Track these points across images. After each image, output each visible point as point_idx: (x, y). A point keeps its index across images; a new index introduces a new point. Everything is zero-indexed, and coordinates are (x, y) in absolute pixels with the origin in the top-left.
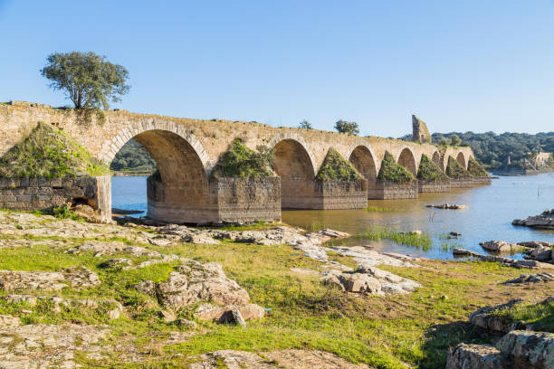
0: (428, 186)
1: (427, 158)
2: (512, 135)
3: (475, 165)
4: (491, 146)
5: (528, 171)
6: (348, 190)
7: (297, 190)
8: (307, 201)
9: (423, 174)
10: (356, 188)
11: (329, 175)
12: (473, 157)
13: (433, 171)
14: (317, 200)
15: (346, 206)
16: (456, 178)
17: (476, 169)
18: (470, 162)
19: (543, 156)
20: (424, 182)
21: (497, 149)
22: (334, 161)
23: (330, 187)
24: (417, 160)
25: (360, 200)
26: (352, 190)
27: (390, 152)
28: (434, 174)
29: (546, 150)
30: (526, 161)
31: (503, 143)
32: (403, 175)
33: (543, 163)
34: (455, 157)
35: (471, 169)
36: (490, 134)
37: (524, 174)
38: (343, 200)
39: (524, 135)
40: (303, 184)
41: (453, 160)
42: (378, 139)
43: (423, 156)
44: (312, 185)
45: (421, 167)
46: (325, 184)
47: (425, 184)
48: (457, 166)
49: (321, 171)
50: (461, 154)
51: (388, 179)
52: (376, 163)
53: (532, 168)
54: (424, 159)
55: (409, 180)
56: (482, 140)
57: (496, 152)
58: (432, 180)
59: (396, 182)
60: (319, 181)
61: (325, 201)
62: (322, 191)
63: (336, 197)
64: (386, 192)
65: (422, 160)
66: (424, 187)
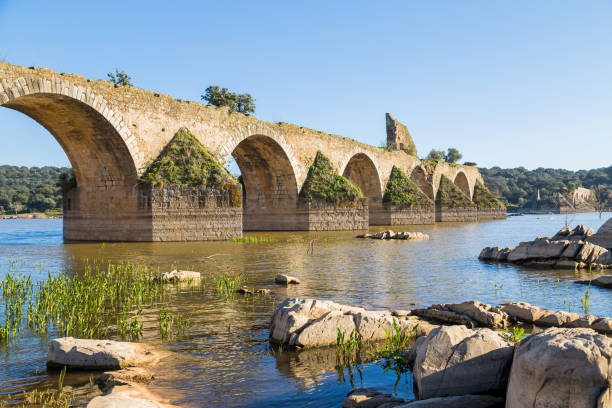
0: (399, 216)
1: (399, 173)
2: (546, 171)
3: (483, 193)
4: (520, 182)
5: (562, 209)
6: (202, 205)
7: (112, 206)
8: (126, 225)
9: (393, 198)
10: (219, 201)
11: (166, 175)
12: (482, 182)
13: (409, 191)
14: (141, 224)
15: (199, 235)
16: (451, 207)
17: (484, 197)
18: (476, 188)
19: (582, 193)
20: (393, 208)
21: (526, 185)
22: (182, 152)
23: (165, 199)
24: (384, 174)
25: (229, 224)
26: (211, 204)
27: (326, 154)
28: (409, 197)
29: (586, 186)
30: (560, 195)
31: (535, 179)
32: (344, 190)
33: (583, 201)
34: (452, 179)
35: (478, 198)
36: (521, 170)
37: (558, 212)
38: (192, 224)
39: (561, 171)
40: (120, 194)
41: (448, 181)
42: (300, 131)
43: (394, 169)
44: (134, 195)
45: (389, 186)
46: (154, 193)
47: (396, 212)
48: (453, 190)
49: (153, 168)
50: (461, 176)
51: (317, 197)
52: (296, 170)
53: (567, 205)
54: (395, 174)
55: (352, 198)
56: (509, 176)
57: (525, 189)
58: (405, 206)
59: (330, 201)
60: (144, 186)
61: (156, 225)
62: (150, 205)
63: (178, 218)
64: (313, 218)
65: (392, 176)
66: (393, 216)
